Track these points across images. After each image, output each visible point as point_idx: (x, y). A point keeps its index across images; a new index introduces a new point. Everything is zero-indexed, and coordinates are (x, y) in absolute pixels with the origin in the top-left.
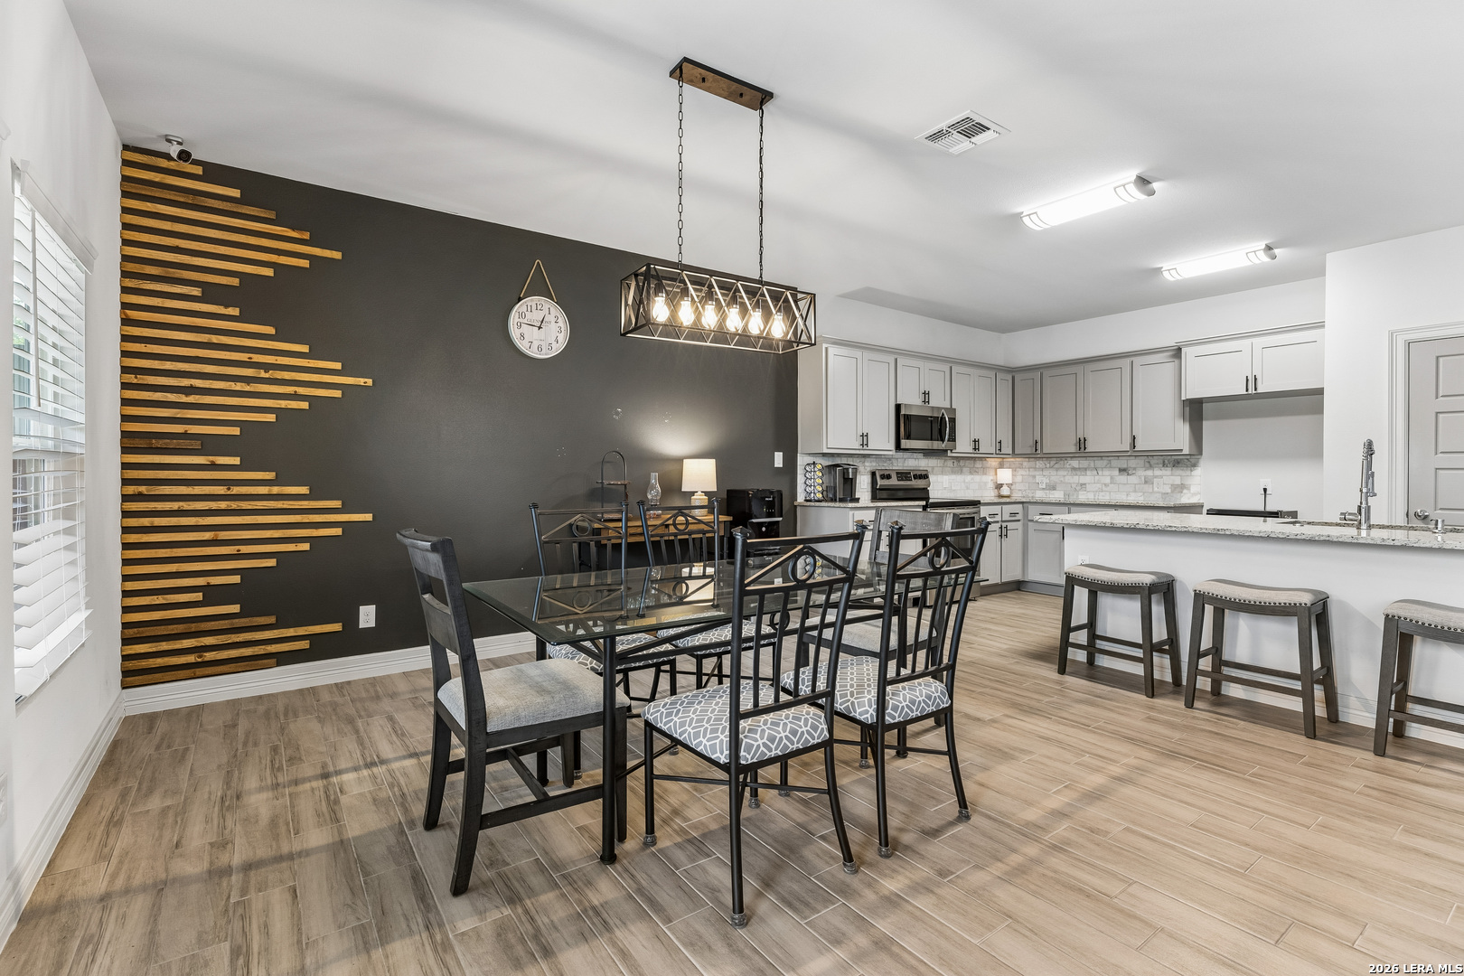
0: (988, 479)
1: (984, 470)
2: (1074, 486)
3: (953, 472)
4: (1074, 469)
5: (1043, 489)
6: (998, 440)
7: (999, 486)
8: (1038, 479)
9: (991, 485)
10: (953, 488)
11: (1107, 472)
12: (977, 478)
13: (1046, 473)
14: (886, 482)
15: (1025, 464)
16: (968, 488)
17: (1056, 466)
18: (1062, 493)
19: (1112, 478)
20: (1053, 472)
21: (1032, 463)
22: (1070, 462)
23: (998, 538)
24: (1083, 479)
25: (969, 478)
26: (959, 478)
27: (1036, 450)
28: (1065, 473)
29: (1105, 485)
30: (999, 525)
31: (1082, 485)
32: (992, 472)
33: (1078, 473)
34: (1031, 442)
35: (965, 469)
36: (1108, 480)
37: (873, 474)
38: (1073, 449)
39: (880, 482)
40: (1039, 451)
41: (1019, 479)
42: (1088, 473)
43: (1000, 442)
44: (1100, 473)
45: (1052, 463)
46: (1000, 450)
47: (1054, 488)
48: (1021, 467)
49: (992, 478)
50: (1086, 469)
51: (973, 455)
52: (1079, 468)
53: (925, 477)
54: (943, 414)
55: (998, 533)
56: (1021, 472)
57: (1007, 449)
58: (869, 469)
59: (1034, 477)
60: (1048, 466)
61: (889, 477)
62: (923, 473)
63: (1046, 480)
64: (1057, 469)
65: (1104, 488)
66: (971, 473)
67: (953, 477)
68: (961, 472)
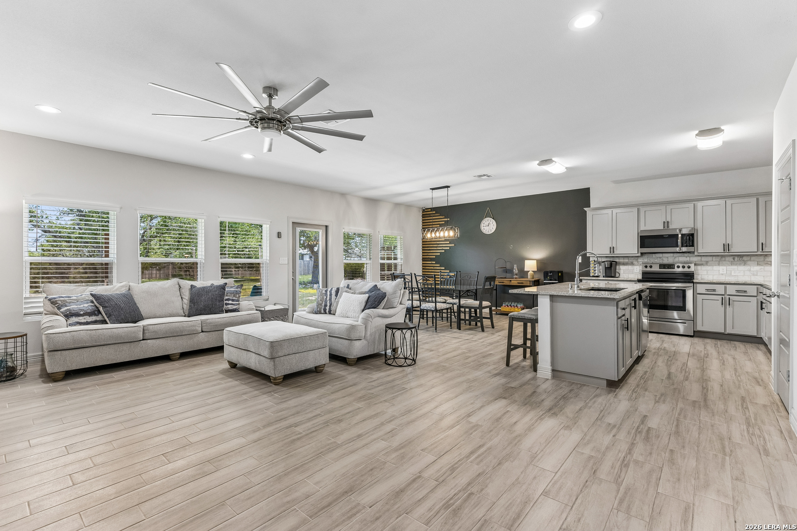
6: (760, 243)
37: (645, 265)
39: (647, 270)
43: (763, 244)
46: (763, 249)
51: (724, 254)
61: (650, 267)
68: (745, 264)
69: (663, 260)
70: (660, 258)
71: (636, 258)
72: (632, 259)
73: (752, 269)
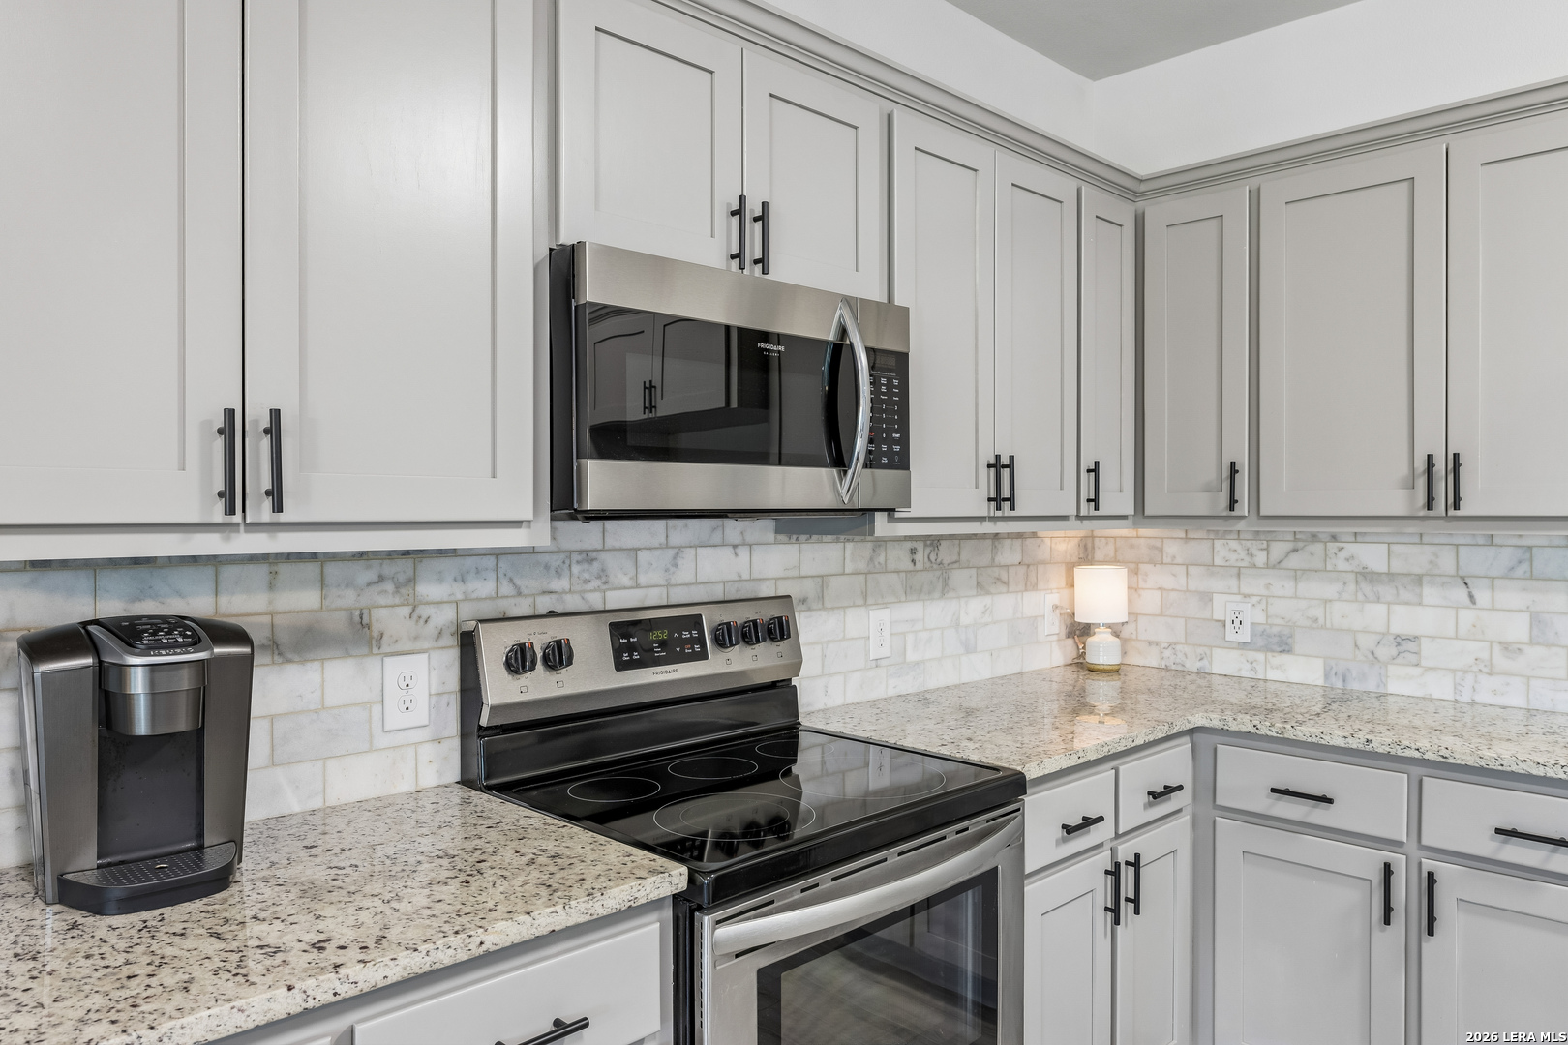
0: (1043, 604)
1: (1030, 573)
2: (1367, 642)
3: (912, 591)
4: (1366, 576)
5: (1242, 646)
6: (1087, 463)
7: (1080, 631)
8: (1223, 606)
9: (1053, 626)
10: (911, 656)
11: (1512, 596)
12: (1004, 604)
13: (1253, 585)
14: (540, 686)
15: (1172, 549)
16: (969, 649)
17: (1295, 561)
18: (1319, 664)
19: (1536, 619)
20: (1282, 585)
21: (1199, 549)
22: (1352, 548)
23: (1103, 920)
24: (1404, 619)
25: (972, 608)
26: (934, 612)
27: (1233, 503)
28: (1330, 590)
29: (1506, 647)
30: (1103, 860)
31: (1400, 640)
32: (1056, 577)
33: (1386, 591)
34: (1210, 471)
35: (958, 576)
36: (1517, 629)
37: (468, 643)
38: (1398, 501)
39: (500, 690)
40: (1243, 508)
41: (1150, 601)
42: (1430, 593)
43: (1095, 470)
44: (1483, 597)
45: (1279, 549)
46: (1095, 501)
47: (1282, 644)
48: (1157, 559)
49: (1053, 598)
50: (1419, 580)
51: (988, 528)
52: (1391, 576)
53: (778, 630)
54: (843, 332)
55: (1103, 896)
56: (1156, 577)
57: (1117, 497)
58: (444, 617)
59: (1206, 597)
60: (1261, 558)
61: (558, 656)
62: (765, 614)
63: (1253, 615)
64: (1297, 575)
65: (1501, 661)
66: (981, 588)
67: (913, 610)
68: (945, 588)
69: (602, 575)
70: (588, 557)
71: (403, 567)
72: (364, 574)
73: (965, 620)
